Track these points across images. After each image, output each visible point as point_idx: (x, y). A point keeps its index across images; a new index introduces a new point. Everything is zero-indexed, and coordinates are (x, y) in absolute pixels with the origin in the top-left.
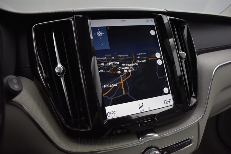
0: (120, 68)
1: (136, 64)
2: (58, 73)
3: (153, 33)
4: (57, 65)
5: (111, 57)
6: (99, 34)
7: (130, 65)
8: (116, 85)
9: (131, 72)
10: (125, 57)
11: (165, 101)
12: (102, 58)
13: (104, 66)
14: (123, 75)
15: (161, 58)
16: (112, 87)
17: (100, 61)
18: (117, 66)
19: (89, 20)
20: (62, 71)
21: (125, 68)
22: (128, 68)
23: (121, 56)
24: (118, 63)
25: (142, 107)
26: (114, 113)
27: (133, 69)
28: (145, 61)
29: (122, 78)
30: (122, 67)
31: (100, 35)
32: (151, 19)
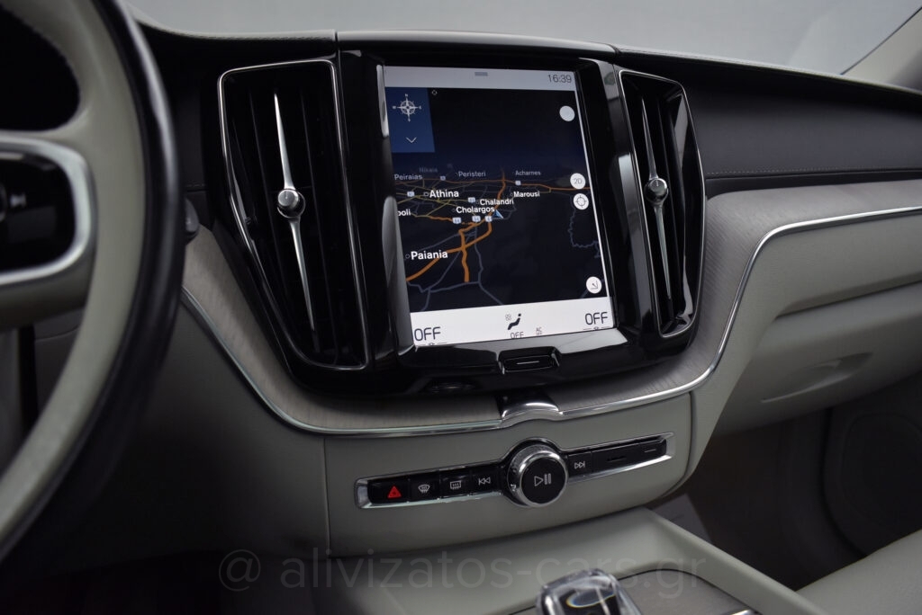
0: (460, 210)
1: (508, 202)
2: (285, 210)
3: (567, 114)
4: (282, 187)
5: (437, 175)
6: (408, 108)
7: (492, 203)
8: (445, 255)
9: (491, 222)
10: (476, 178)
11: (589, 317)
12: (410, 177)
13: (415, 199)
14: (468, 229)
15: (585, 191)
16: (433, 259)
17: (404, 183)
18: (451, 202)
19: (379, 68)
20: (295, 204)
21: (477, 210)
22: (484, 211)
23: (465, 175)
24: (457, 194)
25: (516, 323)
26: (434, 333)
27: (499, 214)
28: (537, 194)
29: (466, 238)
30: (468, 205)
31: (408, 111)
32: (565, 73)
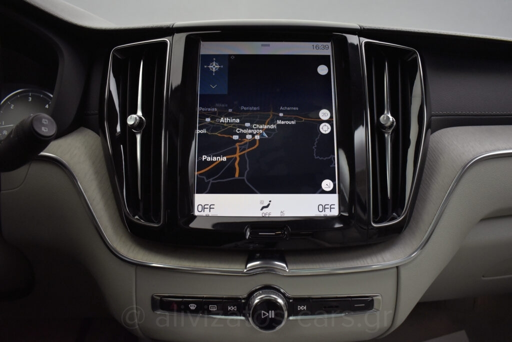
0: (238, 131)
1: (272, 127)
3: (322, 70)
5: (227, 108)
6: (214, 67)
7: (261, 127)
8: (225, 159)
9: (259, 140)
10: (253, 111)
11: (321, 207)
12: (209, 109)
13: (210, 123)
14: (243, 143)
15: (330, 121)
16: (216, 161)
17: (205, 113)
18: (233, 126)
19: (202, 43)
21: (250, 131)
22: (255, 132)
23: (245, 109)
24: (238, 121)
25: (267, 207)
26: (210, 208)
27: (265, 134)
28: (293, 123)
29: (240, 149)
30: (245, 128)
32: (325, 44)
